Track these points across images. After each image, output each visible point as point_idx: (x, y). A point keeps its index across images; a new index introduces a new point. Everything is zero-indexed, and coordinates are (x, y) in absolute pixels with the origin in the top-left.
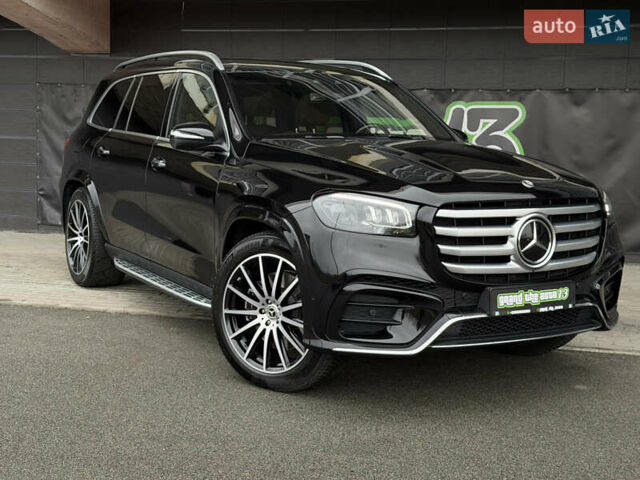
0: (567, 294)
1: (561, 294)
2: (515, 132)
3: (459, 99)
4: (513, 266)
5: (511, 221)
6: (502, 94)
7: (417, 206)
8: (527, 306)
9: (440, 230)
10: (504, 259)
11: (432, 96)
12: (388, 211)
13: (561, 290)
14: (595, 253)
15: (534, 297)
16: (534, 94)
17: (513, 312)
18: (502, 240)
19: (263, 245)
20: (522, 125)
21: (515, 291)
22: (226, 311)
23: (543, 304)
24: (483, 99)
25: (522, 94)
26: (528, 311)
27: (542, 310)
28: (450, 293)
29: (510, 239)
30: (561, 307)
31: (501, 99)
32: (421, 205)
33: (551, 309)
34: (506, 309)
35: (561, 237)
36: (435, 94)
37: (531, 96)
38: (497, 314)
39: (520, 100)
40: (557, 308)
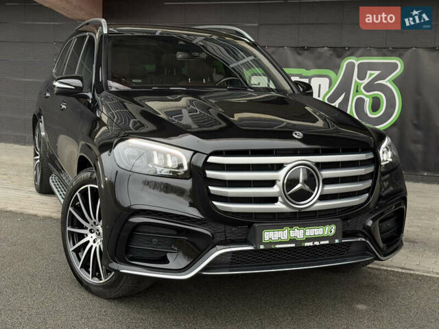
0: (333, 231)
1: (326, 231)
2: (395, 81)
3: (352, 55)
4: (279, 206)
5: (279, 167)
6: (385, 51)
7: (192, 152)
8: (291, 241)
9: (210, 173)
10: (273, 200)
11: (331, 52)
12: (168, 156)
13: (327, 228)
14: (367, 195)
15: (298, 233)
16: (410, 51)
17: (278, 246)
18: (271, 183)
19: (90, 178)
20: (400, 75)
21: (281, 227)
22: (69, 229)
23: (308, 240)
24: (370, 55)
25: (401, 51)
26: (293, 245)
27: (307, 244)
28: (221, 227)
29: (278, 183)
30: (327, 242)
31: (384, 55)
32: (195, 152)
33: (317, 243)
34: (271, 243)
35: (328, 181)
36: (334, 51)
37: (409, 53)
38: (262, 247)
39: (400, 56)
40: (322, 243)
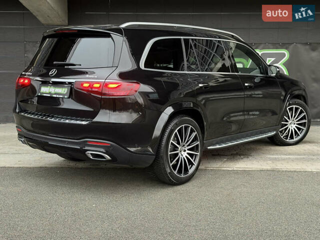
2: (284, 64)
3: (257, 48)
6: (277, 45)
16: (293, 45)
24: (269, 48)
25: (287, 45)
31: (277, 48)
39: (286, 48)
